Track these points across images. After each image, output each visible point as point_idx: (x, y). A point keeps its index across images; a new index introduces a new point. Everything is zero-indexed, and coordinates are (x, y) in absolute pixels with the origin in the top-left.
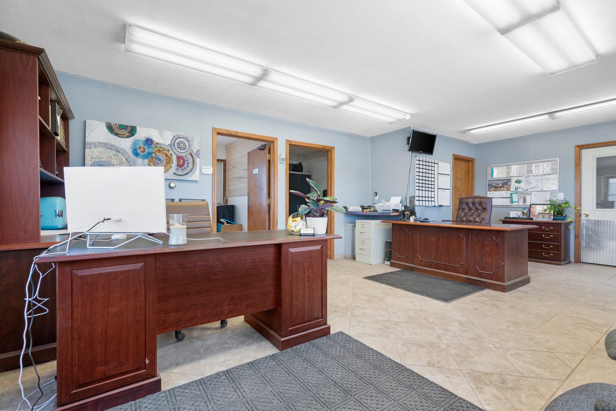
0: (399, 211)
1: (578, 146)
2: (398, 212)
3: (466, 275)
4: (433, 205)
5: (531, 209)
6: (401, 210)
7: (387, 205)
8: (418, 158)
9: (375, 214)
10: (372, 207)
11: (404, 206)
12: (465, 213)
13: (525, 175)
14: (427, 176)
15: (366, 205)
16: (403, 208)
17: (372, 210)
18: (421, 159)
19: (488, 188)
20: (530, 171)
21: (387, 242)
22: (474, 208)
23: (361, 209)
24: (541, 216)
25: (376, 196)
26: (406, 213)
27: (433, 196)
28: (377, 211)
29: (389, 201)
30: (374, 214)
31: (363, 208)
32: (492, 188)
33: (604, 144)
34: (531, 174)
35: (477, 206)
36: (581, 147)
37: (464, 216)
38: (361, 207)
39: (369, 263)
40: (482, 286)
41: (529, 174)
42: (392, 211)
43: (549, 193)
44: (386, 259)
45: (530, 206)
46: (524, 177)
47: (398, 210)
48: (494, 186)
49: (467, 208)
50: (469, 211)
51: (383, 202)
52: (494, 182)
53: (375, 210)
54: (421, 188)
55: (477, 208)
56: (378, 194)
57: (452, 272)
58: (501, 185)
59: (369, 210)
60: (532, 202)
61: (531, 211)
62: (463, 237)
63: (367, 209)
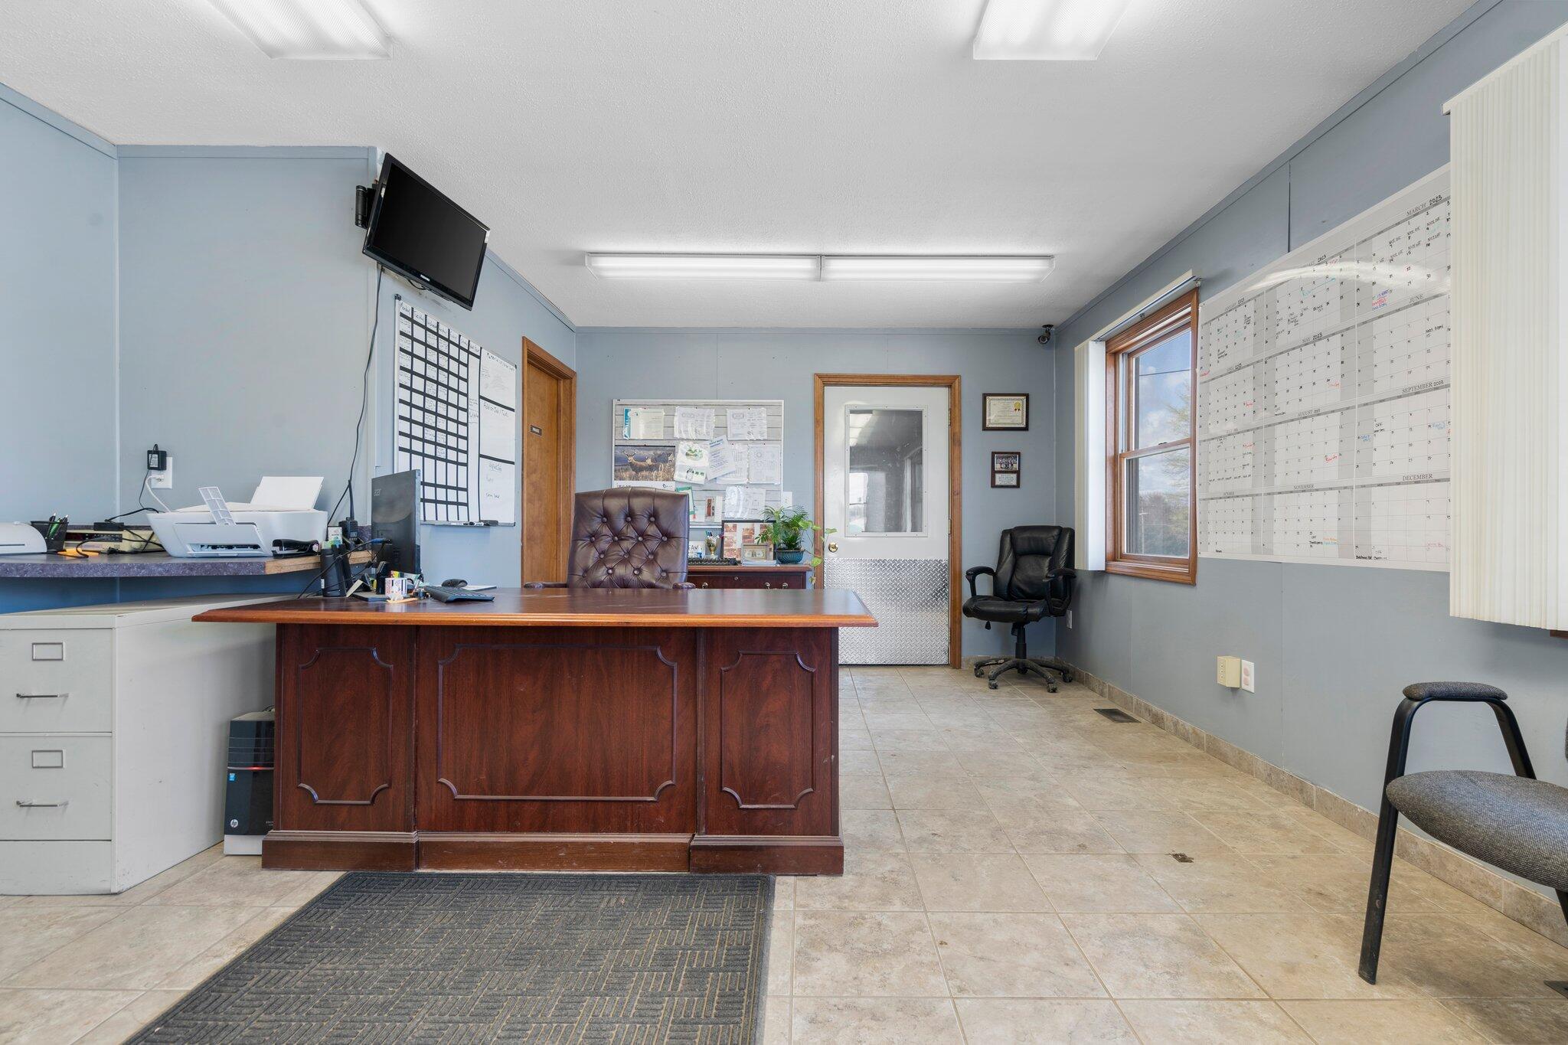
0: (315, 548)
1: (820, 376)
2: (311, 553)
3: (683, 831)
4: (464, 519)
5: (726, 534)
6: (326, 546)
7: (236, 517)
8: (405, 307)
9: (153, 566)
10: (128, 528)
11: (341, 524)
12: (603, 552)
13: (711, 437)
14: (442, 395)
15: (80, 517)
16: (336, 535)
17: (125, 546)
18: (419, 317)
19: (615, 471)
20: (722, 428)
21: (236, 729)
22: (631, 532)
23: (37, 543)
24: (747, 552)
25: (162, 466)
26: (359, 557)
27: (462, 485)
28: (161, 550)
29: (247, 497)
30: (143, 573)
31: (58, 535)
32: (626, 470)
33: (865, 380)
34: (724, 437)
35: (643, 523)
36: (827, 380)
37: (600, 562)
38: (42, 527)
39: (105, 887)
40: (753, 868)
41: (719, 435)
42: (267, 548)
43: (763, 491)
44: (234, 823)
45: (723, 525)
46: (708, 443)
47: (311, 544)
48: (631, 464)
49: (606, 530)
50: (615, 543)
51: (212, 503)
52: (631, 451)
53: (151, 547)
54: (417, 446)
55: (642, 533)
56: (170, 461)
57: (622, 829)
58: (649, 462)
59: (106, 546)
60: (730, 515)
61: (726, 539)
62: (670, 663)
63: (91, 537)
